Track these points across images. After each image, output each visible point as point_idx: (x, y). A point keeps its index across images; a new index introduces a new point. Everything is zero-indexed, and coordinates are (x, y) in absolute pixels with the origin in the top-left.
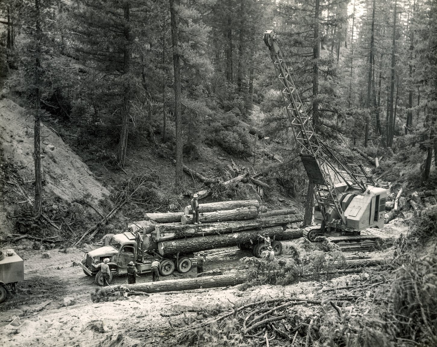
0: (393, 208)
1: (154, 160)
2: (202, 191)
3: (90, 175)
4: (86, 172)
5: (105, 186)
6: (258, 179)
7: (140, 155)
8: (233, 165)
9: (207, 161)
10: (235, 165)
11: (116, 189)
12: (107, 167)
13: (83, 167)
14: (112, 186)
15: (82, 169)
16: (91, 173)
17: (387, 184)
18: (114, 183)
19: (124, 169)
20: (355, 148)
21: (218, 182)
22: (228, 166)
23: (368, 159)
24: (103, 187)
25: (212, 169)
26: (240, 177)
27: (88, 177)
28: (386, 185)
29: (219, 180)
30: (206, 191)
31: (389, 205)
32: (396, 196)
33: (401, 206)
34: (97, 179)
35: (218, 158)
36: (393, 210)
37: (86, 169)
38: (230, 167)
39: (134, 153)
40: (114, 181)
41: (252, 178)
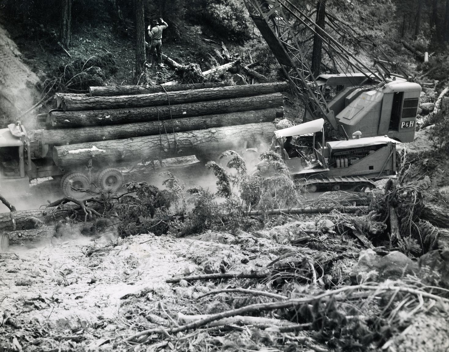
0: (432, 110)
1: (115, 40)
2: (171, 82)
3: (16, 56)
4: (11, 52)
5: (34, 72)
6: (255, 69)
7: (95, 33)
8: (223, 49)
9: (187, 44)
10: (226, 50)
11: (49, 76)
12: (45, 47)
13: (8, 44)
14: (44, 72)
15: (7, 48)
16: (18, 53)
17: (433, 82)
18: (48, 69)
19: (68, 50)
20: (402, 41)
21: (193, 70)
22: (215, 50)
23: (416, 54)
24: (32, 73)
25: (193, 54)
26: (228, 66)
27: (13, 58)
28: (431, 84)
29: (194, 68)
30: (177, 82)
31: (427, 107)
32: (439, 95)
33: (444, 109)
34: (25, 62)
35: (204, 41)
36: (431, 114)
37: (12, 48)
38: (218, 53)
39: (88, 30)
40: (49, 65)
41: (246, 67)
